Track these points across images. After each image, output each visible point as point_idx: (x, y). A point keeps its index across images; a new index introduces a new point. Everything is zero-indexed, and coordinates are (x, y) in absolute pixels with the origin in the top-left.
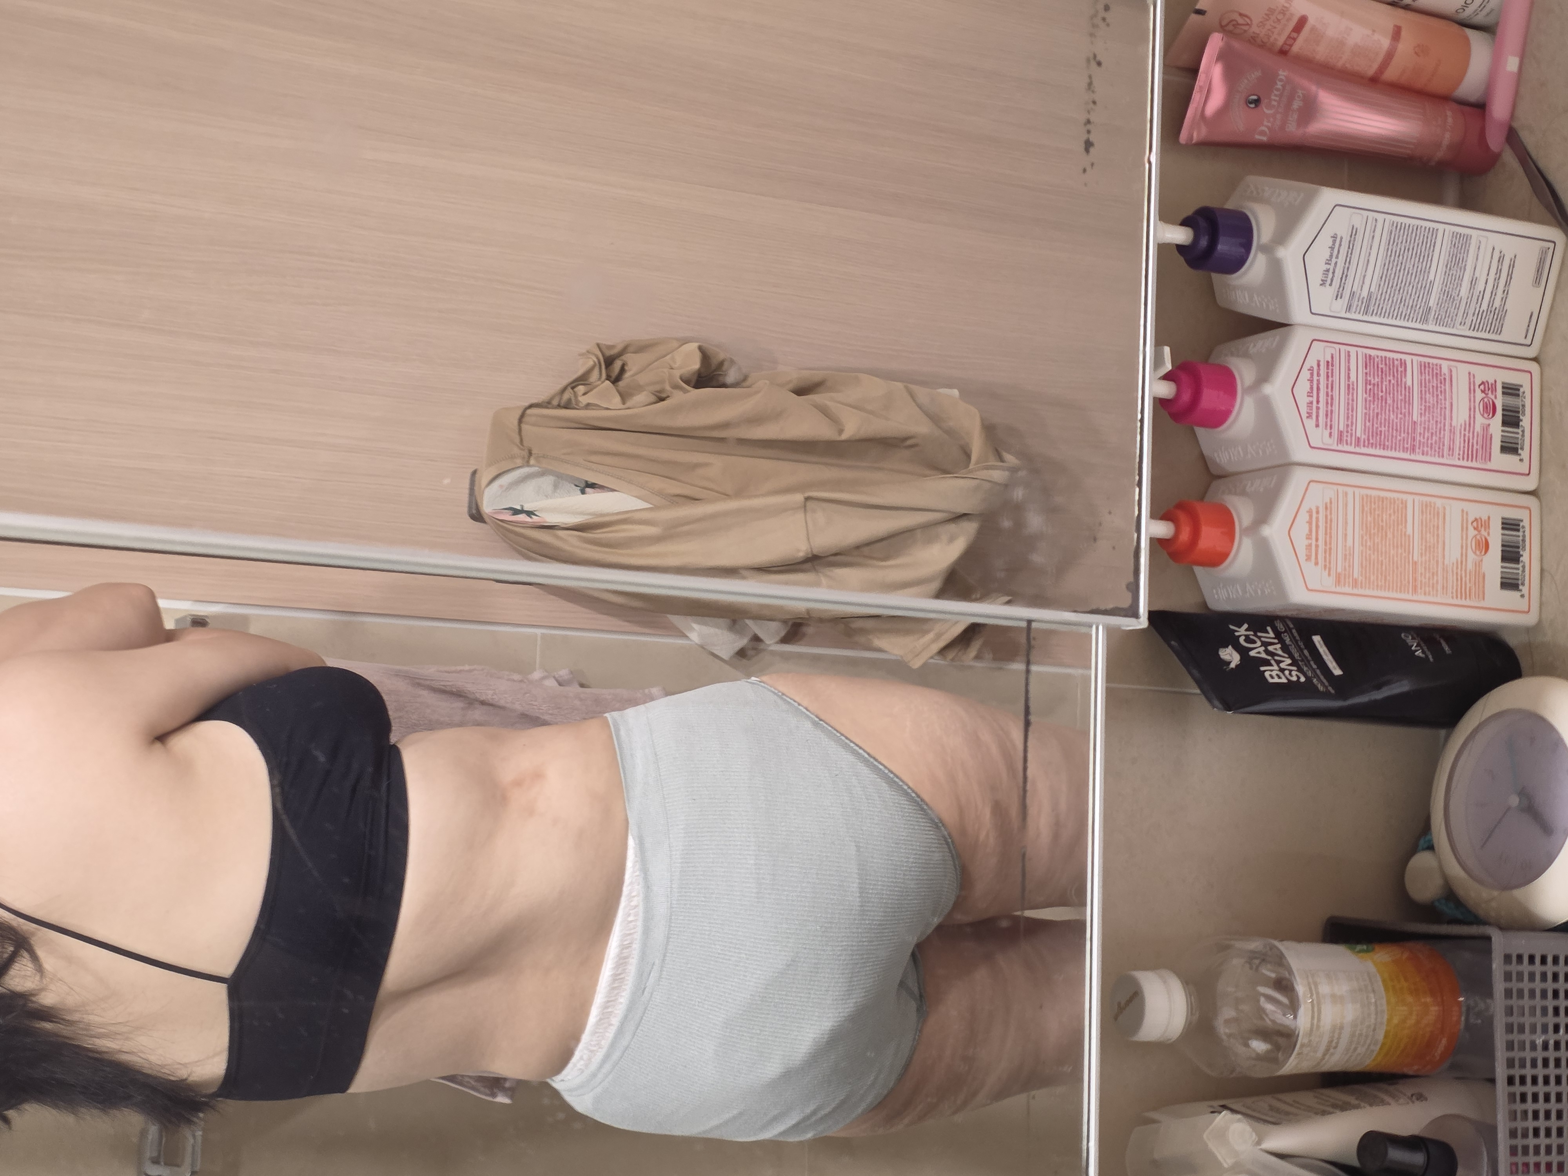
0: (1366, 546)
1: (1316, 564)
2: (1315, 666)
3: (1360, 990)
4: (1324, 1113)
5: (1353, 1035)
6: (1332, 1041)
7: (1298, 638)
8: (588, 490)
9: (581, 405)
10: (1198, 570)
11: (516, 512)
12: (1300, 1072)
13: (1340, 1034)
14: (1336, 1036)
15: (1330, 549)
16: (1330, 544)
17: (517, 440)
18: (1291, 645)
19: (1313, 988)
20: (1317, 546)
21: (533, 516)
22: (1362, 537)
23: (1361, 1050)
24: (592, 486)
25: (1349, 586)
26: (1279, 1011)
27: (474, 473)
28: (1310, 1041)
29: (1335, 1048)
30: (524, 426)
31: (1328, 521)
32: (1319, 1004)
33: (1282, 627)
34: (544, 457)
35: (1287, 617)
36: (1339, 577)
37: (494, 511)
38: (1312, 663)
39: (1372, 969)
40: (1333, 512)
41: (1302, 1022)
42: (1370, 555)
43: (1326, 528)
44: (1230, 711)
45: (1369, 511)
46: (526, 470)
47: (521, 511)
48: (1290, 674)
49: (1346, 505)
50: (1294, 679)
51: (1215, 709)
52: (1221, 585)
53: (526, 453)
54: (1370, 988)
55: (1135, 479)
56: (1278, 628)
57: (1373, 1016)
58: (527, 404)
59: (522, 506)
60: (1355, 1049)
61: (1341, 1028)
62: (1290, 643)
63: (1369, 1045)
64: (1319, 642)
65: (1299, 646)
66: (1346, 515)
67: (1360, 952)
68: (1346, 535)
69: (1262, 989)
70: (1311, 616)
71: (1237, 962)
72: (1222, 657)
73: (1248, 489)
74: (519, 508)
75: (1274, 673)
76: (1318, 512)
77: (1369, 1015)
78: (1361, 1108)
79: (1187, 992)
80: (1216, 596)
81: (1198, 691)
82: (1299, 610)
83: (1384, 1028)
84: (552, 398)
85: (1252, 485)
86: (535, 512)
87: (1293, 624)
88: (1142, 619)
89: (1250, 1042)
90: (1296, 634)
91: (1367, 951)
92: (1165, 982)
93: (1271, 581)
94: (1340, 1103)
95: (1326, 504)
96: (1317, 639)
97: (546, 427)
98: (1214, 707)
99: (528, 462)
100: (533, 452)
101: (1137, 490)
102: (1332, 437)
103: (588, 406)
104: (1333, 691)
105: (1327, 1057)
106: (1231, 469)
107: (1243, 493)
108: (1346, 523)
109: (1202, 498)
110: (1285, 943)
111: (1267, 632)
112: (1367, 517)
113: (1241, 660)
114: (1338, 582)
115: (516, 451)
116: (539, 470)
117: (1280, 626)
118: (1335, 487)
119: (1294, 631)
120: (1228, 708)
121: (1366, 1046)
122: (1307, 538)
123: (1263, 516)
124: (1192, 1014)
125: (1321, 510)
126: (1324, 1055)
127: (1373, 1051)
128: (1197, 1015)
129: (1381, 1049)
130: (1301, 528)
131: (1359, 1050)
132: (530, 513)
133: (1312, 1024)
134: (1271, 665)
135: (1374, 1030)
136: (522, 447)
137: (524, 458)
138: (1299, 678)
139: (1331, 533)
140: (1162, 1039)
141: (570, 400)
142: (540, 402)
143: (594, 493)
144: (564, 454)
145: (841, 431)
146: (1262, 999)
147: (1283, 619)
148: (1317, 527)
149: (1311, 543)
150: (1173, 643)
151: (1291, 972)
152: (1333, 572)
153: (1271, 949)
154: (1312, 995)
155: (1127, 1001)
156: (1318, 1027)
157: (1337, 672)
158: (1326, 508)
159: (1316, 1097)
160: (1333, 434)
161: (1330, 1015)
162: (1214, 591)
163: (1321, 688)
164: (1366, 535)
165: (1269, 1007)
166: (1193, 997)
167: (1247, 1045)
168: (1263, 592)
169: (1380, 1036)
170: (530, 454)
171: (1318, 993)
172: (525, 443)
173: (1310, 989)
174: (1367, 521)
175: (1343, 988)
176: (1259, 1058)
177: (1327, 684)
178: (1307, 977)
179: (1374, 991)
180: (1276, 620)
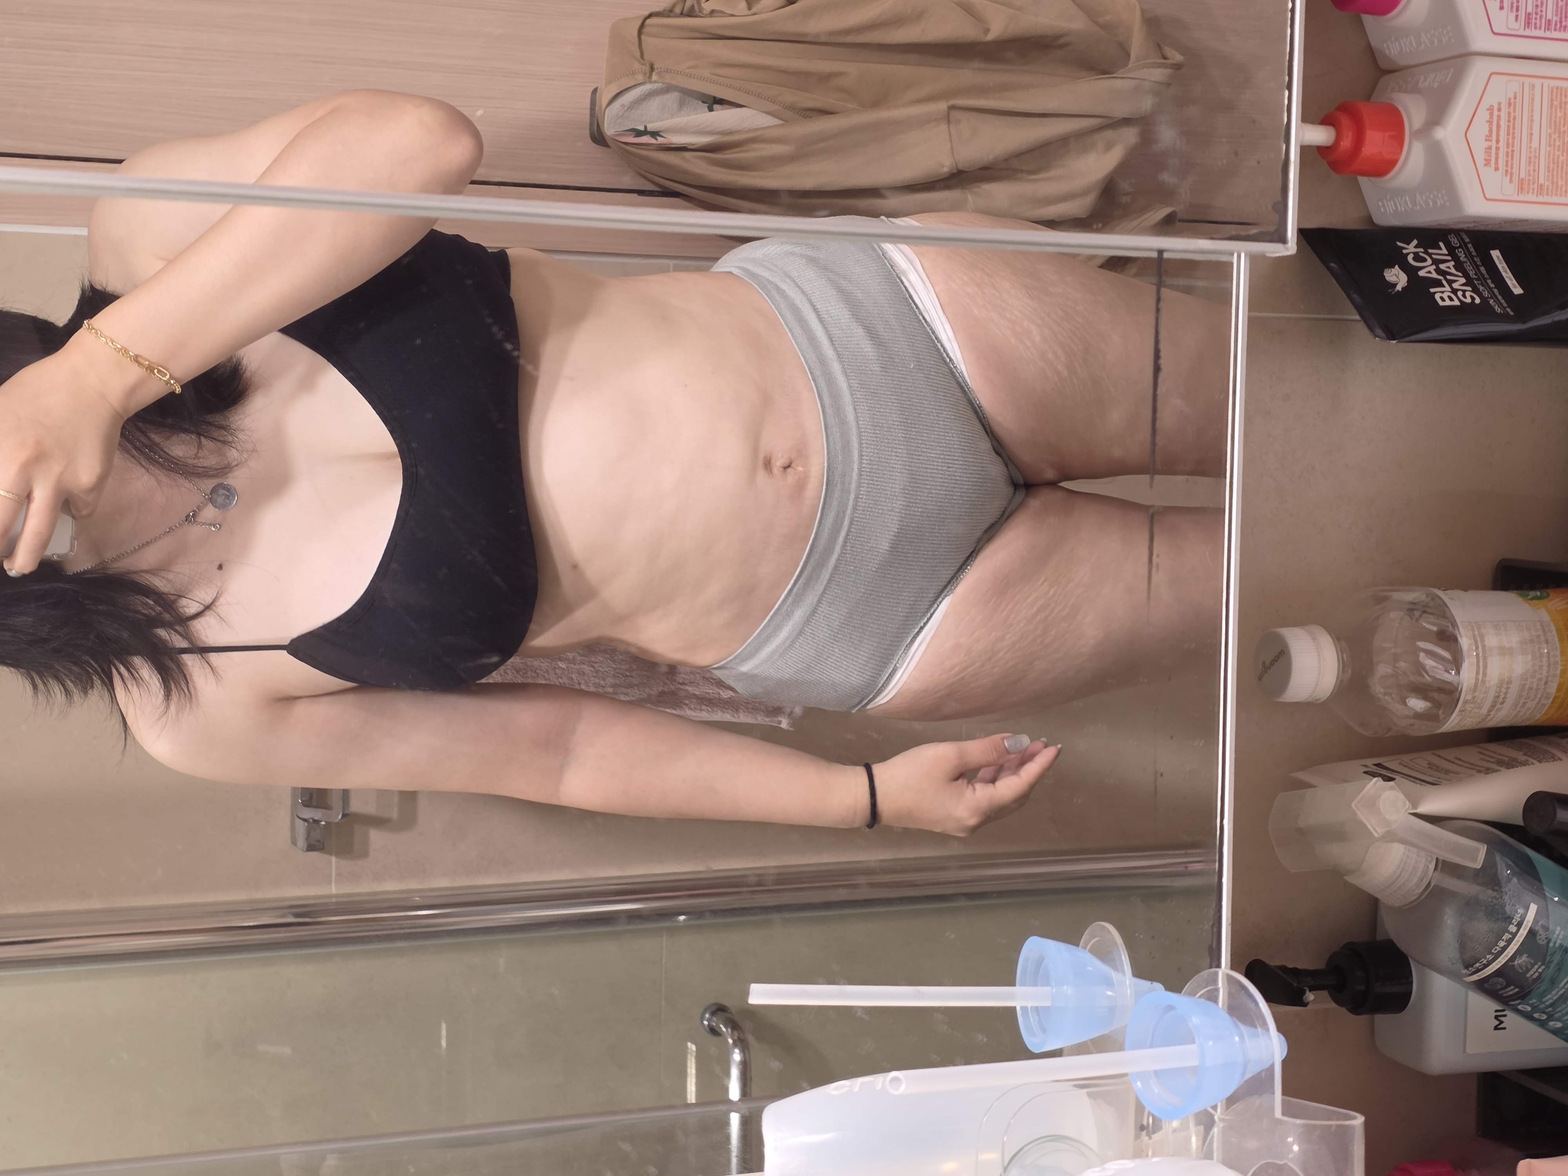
0: (1554, 146)
1: (1497, 169)
2: (1492, 285)
3: (1532, 641)
4: (1488, 771)
5: (1522, 688)
6: (1498, 697)
7: (1474, 254)
8: (715, 106)
9: (705, 12)
10: (1363, 180)
11: (639, 133)
12: (1464, 728)
13: (1507, 688)
14: (1504, 690)
15: (1513, 151)
16: (1513, 146)
17: (638, 54)
18: (1466, 262)
19: (1478, 641)
20: (1497, 149)
21: (658, 138)
22: (1550, 137)
23: (1531, 704)
24: (721, 102)
25: (1533, 193)
26: (1440, 667)
27: (595, 91)
28: (1474, 697)
29: (1502, 703)
30: (643, 37)
31: (1511, 119)
32: (1485, 658)
33: (1456, 241)
34: (667, 72)
35: (1462, 230)
36: (1522, 184)
37: (616, 133)
38: (1489, 281)
39: (1546, 618)
40: (1517, 108)
41: (1467, 676)
42: (1558, 156)
43: (1509, 127)
44: (1394, 340)
45: (1559, 106)
46: (648, 87)
47: (645, 132)
48: (1464, 296)
49: (1532, 100)
50: (1469, 300)
51: (1377, 339)
52: (1388, 197)
53: (647, 69)
54: (1542, 638)
55: (1284, 80)
56: (1452, 243)
57: (1545, 668)
58: (647, 13)
59: (646, 127)
60: (1525, 704)
61: (1509, 682)
62: (1465, 260)
63: (1540, 699)
64: (1498, 257)
65: (1475, 263)
66: (1532, 111)
67: (1533, 599)
68: (1531, 134)
69: (1421, 644)
70: (1489, 228)
71: (1395, 617)
72: (1387, 278)
73: (1421, 85)
74: (642, 128)
75: (1445, 296)
76: (1499, 110)
77: (1541, 667)
78: (1529, 765)
79: (1339, 648)
80: (1382, 210)
81: (1358, 317)
82: (1474, 222)
83: (1557, 679)
84: (674, 6)
85: (1425, 80)
86: (661, 134)
87: (1469, 237)
88: (1290, 244)
89: (1407, 700)
90: (1472, 249)
91: (1540, 598)
92: (1314, 639)
93: (1444, 192)
94: (1507, 759)
95: (1510, 99)
96: (1495, 254)
97: (669, 38)
98: (1376, 336)
99: (650, 77)
100: (655, 67)
101: (1287, 93)
102: (1519, 21)
103: (712, 13)
104: (1512, 313)
105: (1493, 713)
106: (1403, 62)
107: (1415, 90)
108: (1532, 121)
109: (1368, 97)
110: (1449, 592)
111: (1440, 249)
112: (1556, 112)
113: (1407, 282)
114: (1521, 189)
115: (637, 66)
116: (664, 86)
117: (1454, 241)
118: (1522, 79)
119: (1470, 246)
120: (1391, 335)
121: (1537, 700)
122: (1486, 140)
123: (1437, 117)
124: (1343, 672)
125: (1504, 107)
126: (1490, 711)
127: (1544, 705)
128: (1350, 671)
129: (1553, 702)
130: (1480, 128)
131: (1529, 705)
132: (655, 134)
133: (1477, 679)
134: (1443, 286)
135: (1546, 683)
136: (642, 61)
137: (645, 74)
138: (1473, 298)
139: (1514, 133)
140: (1310, 700)
141: (693, 7)
142: (661, 10)
143: (722, 109)
144: (689, 68)
145: (987, 31)
146: (1422, 655)
147: (1457, 232)
148: (1498, 126)
149: (1491, 146)
150: (1332, 264)
151: (1454, 624)
152: (1515, 178)
153: (1433, 599)
154: (1477, 648)
155: (1272, 660)
156: (1484, 682)
157: (1518, 290)
158: (1510, 104)
159: (1479, 752)
160: (1519, 17)
161: (1496, 669)
162: (1380, 204)
163: (1498, 309)
164: (1555, 133)
165: (1429, 663)
166: (1345, 655)
167: (1405, 704)
168: (1435, 203)
169: (1552, 689)
170: (652, 69)
171: (1484, 647)
172: (646, 56)
173: (1476, 642)
174: (1556, 117)
175: (1513, 639)
176: (1418, 716)
177: (1505, 305)
178: (1473, 630)
179: (1547, 642)
180: (1450, 234)
